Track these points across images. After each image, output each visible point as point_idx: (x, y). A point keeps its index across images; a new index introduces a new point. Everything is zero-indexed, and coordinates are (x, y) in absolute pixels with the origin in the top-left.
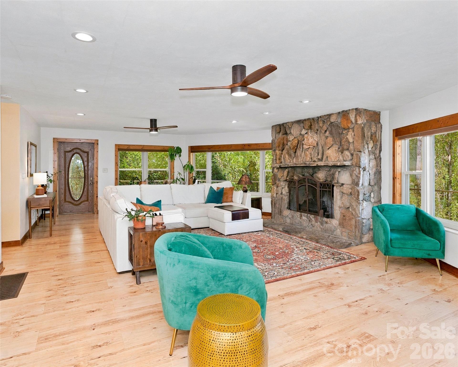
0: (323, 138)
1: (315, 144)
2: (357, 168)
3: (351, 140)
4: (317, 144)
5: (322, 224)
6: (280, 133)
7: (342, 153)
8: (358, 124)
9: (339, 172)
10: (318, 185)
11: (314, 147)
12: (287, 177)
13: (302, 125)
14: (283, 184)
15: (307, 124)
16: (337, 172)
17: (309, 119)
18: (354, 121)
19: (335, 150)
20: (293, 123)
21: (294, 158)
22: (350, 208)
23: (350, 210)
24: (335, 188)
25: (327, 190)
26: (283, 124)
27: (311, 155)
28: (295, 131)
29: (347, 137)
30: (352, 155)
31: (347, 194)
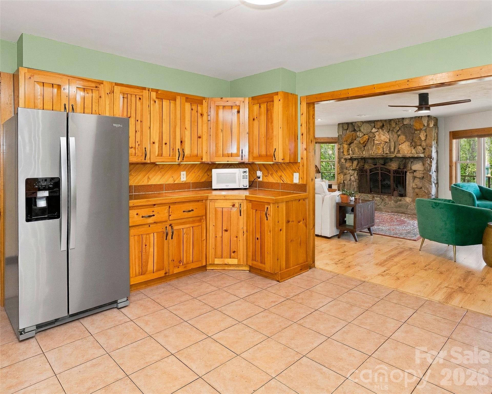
0: (396, 136)
1: (388, 141)
2: (429, 159)
3: (423, 138)
4: (390, 140)
5: (396, 202)
6: (347, 130)
7: (414, 148)
8: (430, 127)
9: (412, 162)
10: (392, 172)
11: (386, 142)
12: (357, 166)
13: (373, 125)
14: (351, 172)
15: (380, 124)
16: (410, 162)
17: (381, 121)
18: (426, 125)
19: (408, 145)
20: (363, 122)
21: (363, 151)
22: (423, 188)
23: (423, 189)
24: (408, 173)
25: (401, 175)
26: (352, 123)
27: (383, 149)
28: (365, 129)
29: (420, 136)
30: (424, 149)
31: (419, 178)
